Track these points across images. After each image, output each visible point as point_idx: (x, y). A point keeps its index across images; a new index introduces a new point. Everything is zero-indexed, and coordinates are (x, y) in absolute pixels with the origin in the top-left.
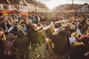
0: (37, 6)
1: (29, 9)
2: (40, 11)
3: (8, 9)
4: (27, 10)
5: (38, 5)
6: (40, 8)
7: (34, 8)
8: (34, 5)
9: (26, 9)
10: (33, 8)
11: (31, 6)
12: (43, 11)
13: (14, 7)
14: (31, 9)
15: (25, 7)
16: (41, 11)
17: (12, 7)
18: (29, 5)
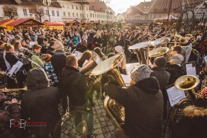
0: (86, 7)
1: (67, 15)
2: (92, 19)
3: (15, 17)
4: (60, 17)
5: (87, 3)
6: (93, 12)
7: (79, 12)
8: (79, 6)
9: (58, 15)
10: (75, 11)
11: (71, 7)
12: (101, 19)
13: (31, 11)
14: (71, 15)
15: (55, 10)
16: (95, 19)
17: (25, 11)
18: (65, 6)
